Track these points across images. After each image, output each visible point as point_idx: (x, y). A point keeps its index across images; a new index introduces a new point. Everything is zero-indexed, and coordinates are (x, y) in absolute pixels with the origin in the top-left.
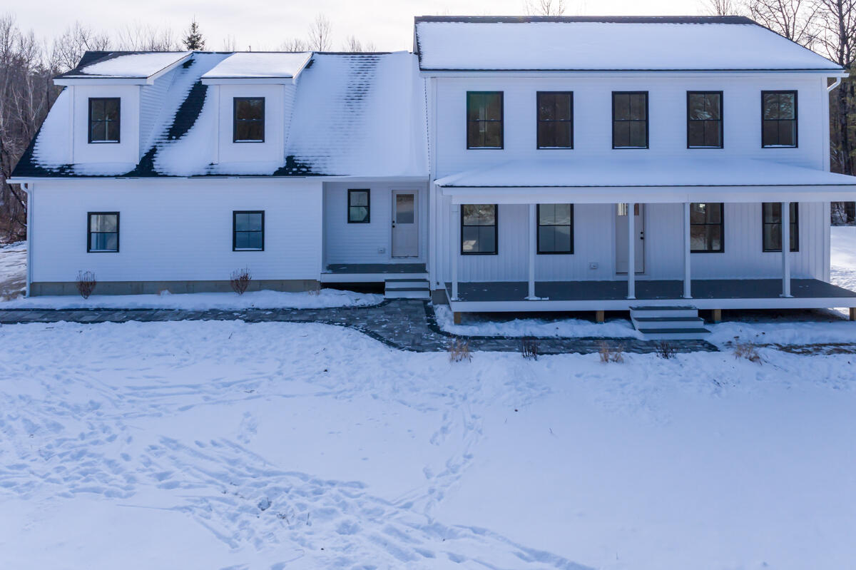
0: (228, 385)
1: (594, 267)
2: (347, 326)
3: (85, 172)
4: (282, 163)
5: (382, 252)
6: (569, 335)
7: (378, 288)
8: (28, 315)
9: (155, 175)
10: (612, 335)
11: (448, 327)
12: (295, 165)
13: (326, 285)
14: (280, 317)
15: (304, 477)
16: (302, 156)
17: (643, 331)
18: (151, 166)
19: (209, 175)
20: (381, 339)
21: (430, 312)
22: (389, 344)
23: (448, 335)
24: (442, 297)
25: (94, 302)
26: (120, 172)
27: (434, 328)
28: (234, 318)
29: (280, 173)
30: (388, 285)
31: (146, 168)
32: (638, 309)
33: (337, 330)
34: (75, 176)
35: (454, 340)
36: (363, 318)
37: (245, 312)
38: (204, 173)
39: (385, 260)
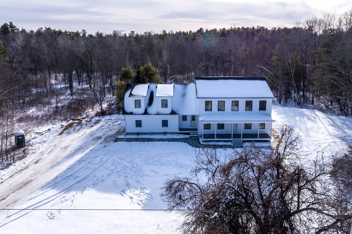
0: (171, 153)
1: (228, 131)
2: (185, 142)
3: (135, 114)
4: (171, 112)
5: (189, 126)
6: (221, 144)
7: (189, 134)
8: (131, 140)
9: (148, 114)
10: (228, 144)
11: (202, 143)
12: (173, 112)
13: (179, 133)
14: (173, 140)
15: (185, 164)
16: (175, 110)
17: (233, 144)
18: (147, 112)
19: (158, 114)
20: (191, 145)
21: (198, 139)
22: (192, 146)
23: (202, 144)
24: (201, 136)
25: (141, 137)
26: (141, 113)
27: (199, 143)
28: (166, 141)
29: (171, 114)
30: (191, 133)
31: (146, 113)
32: (233, 140)
33: (183, 143)
34: (133, 114)
35: (202, 145)
36: (187, 141)
37: (167, 139)
38: (157, 114)
39: (190, 128)
